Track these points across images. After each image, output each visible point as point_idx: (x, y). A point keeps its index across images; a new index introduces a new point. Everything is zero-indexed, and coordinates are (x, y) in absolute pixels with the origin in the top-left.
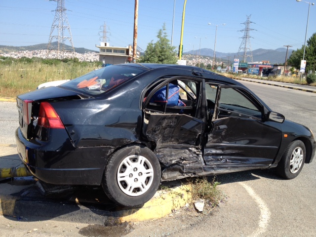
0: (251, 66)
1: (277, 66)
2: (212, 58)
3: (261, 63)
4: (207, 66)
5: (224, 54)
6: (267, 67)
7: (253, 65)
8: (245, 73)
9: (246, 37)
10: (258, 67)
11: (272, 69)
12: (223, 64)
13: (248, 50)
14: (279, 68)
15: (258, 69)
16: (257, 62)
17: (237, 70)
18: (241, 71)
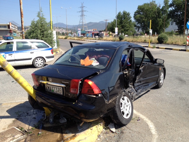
0: (87, 32)
1: (101, 31)
2: (64, 29)
3: (92, 30)
4: (62, 33)
5: (71, 26)
6: (96, 32)
7: (88, 32)
8: (85, 36)
9: (82, 15)
10: (91, 33)
11: (99, 33)
12: (71, 32)
13: (84, 23)
14: (102, 33)
15: (92, 34)
16: (90, 30)
17: (80, 35)
18: (83, 35)
